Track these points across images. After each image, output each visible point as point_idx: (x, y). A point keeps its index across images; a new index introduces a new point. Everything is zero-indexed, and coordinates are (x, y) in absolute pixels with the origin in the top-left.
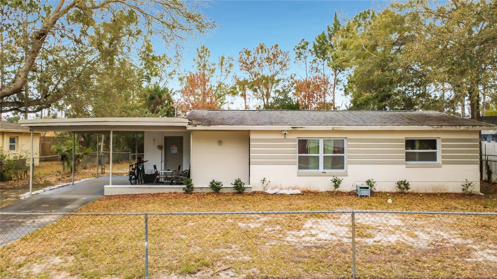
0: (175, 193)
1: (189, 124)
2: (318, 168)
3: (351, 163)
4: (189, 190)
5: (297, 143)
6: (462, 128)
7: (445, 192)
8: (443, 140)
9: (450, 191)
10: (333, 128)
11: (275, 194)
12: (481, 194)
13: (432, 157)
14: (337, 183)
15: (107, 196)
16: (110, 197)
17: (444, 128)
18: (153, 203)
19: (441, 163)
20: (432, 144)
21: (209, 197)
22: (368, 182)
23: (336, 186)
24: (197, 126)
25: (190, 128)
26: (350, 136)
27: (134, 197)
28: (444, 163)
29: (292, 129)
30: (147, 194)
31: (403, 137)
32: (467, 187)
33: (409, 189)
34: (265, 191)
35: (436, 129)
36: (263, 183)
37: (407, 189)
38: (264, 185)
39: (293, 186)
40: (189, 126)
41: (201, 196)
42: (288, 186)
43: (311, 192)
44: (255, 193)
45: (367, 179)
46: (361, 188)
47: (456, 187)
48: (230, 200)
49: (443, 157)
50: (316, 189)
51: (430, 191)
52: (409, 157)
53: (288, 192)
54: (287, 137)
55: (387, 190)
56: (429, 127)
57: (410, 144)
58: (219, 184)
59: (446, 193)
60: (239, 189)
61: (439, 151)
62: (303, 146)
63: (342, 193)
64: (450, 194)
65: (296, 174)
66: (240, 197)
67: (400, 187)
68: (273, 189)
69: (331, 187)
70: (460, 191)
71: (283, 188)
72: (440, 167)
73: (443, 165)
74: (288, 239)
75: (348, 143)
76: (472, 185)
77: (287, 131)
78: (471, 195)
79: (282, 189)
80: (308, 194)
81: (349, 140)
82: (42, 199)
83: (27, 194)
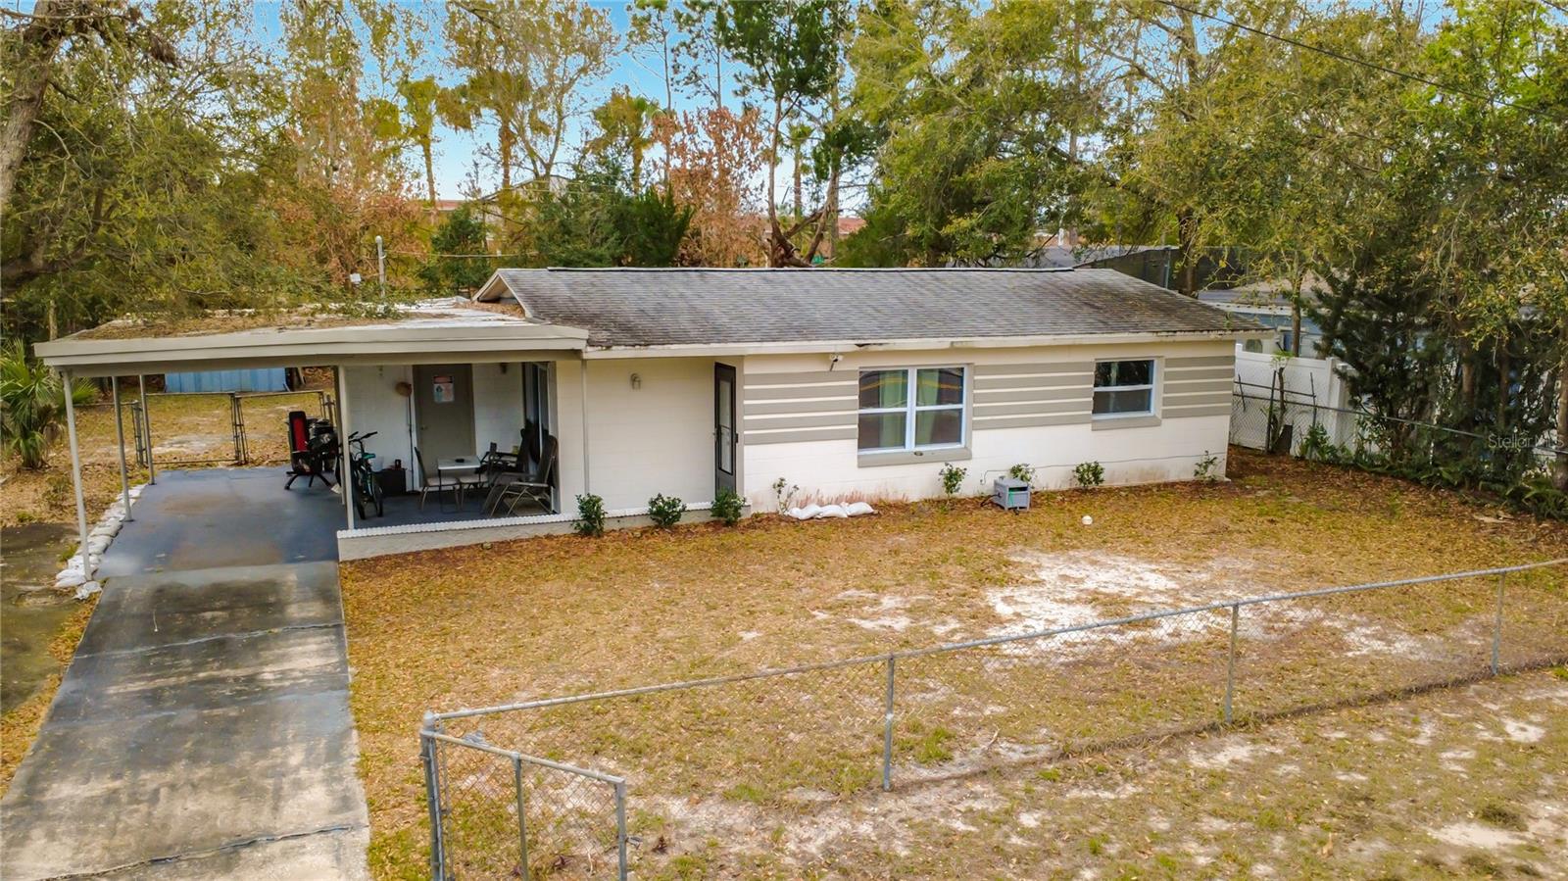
0: (548, 537)
1: (590, 343)
2: (903, 444)
3: (977, 426)
4: (593, 525)
5: (857, 382)
6: (1213, 335)
7: (1161, 481)
8: (1170, 362)
9: (1172, 478)
10: (952, 343)
11: (812, 518)
12: (1227, 479)
13: (1141, 402)
14: (952, 478)
15: (352, 562)
17: (1179, 337)
19: (1159, 416)
20: (1144, 371)
22: (1016, 471)
23: (952, 488)
24: (614, 348)
26: (979, 361)
27: (433, 557)
28: (1167, 415)
29: (858, 348)
30: (470, 547)
31: (1091, 358)
32: (1206, 468)
33: (1102, 481)
34: (786, 513)
35: (1164, 339)
36: (780, 492)
37: (1097, 480)
38: (783, 497)
39: (848, 493)
40: (589, 349)
41: (630, 539)
42: (834, 493)
43: (890, 506)
44: (758, 518)
45: (1015, 464)
46: (1011, 489)
47: (1181, 470)
49: (1166, 401)
50: (900, 497)
51: (1135, 483)
52: (1101, 404)
53: (844, 511)
54: (837, 367)
55: (1052, 488)
56: (1150, 334)
58: (673, 504)
59: (1166, 485)
60: (726, 513)
61: (1157, 387)
62: (871, 387)
63: (965, 504)
64: (1173, 484)
65: (856, 463)
67: (1081, 480)
68: (803, 505)
69: (938, 491)
70: (1190, 477)
71: (824, 499)
72: (1158, 424)
73: (1165, 422)
75: (976, 378)
76: (1216, 462)
77: (841, 354)
78: (1213, 483)
79: (825, 503)
80: (888, 512)
81: (978, 370)
82: (160, 591)
83: (73, 573)
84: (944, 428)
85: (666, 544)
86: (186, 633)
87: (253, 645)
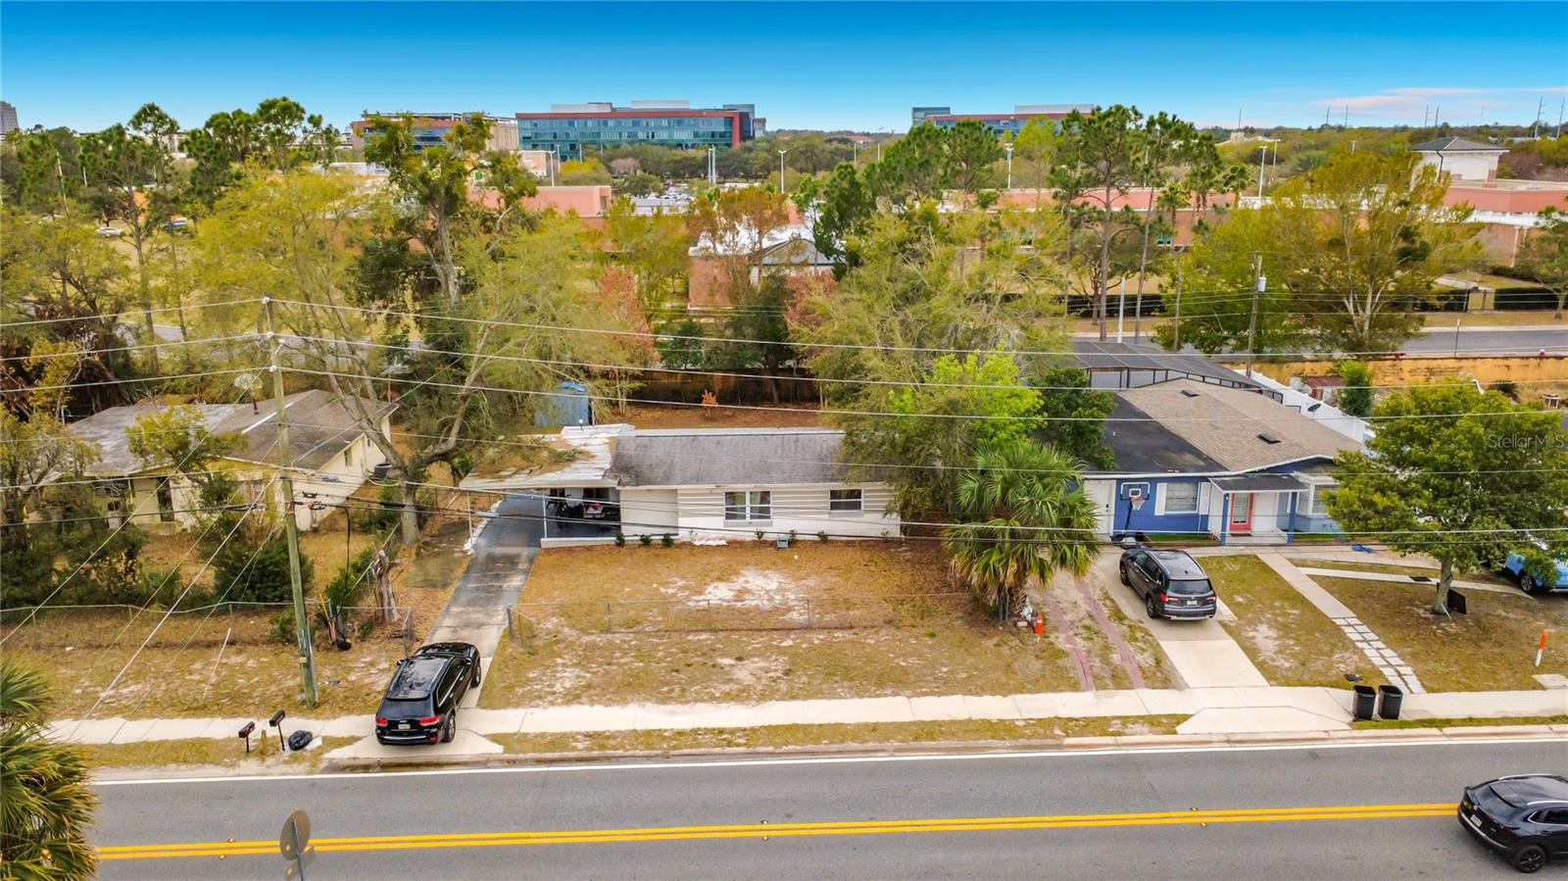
0: (607, 545)
1: (619, 484)
2: (744, 518)
3: (776, 513)
4: (621, 543)
5: (724, 497)
7: (866, 539)
8: (867, 491)
11: (702, 545)
12: (901, 540)
13: (857, 506)
14: (762, 533)
15: (542, 550)
16: (548, 550)
18: (593, 562)
19: (862, 512)
20: (857, 494)
21: (638, 550)
22: (790, 532)
23: (760, 538)
24: (626, 486)
25: (618, 488)
26: (774, 490)
27: (570, 550)
28: (864, 512)
29: (716, 487)
30: (581, 546)
32: (889, 534)
33: (829, 538)
34: (693, 542)
36: (690, 535)
38: (692, 536)
39: (719, 536)
41: (634, 548)
42: (713, 536)
43: (735, 542)
44: (683, 543)
45: (790, 530)
46: (779, 541)
48: (657, 556)
49: (864, 506)
50: (741, 539)
52: (834, 506)
53: (714, 543)
54: (714, 492)
55: (808, 539)
57: (834, 494)
58: (649, 536)
59: (869, 540)
60: (667, 542)
61: (863, 502)
62: (731, 497)
63: (766, 542)
65: (723, 524)
66: (668, 551)
67: (819, 537)
68: (701, 540)
69: (756, 537)
73: (865, 515)
74: (690, 603)
75: (775, 496)
76: (895, 532)
77: (712, 488)
78: (895, 540)
79: (709, 539)
80: (734, 545)
81: (775, 493)
82: (489, 555)
83: (468, 546)
84: (763, 513)
85: (643, 552)
86: (491, 570)
87: (506, 576)
